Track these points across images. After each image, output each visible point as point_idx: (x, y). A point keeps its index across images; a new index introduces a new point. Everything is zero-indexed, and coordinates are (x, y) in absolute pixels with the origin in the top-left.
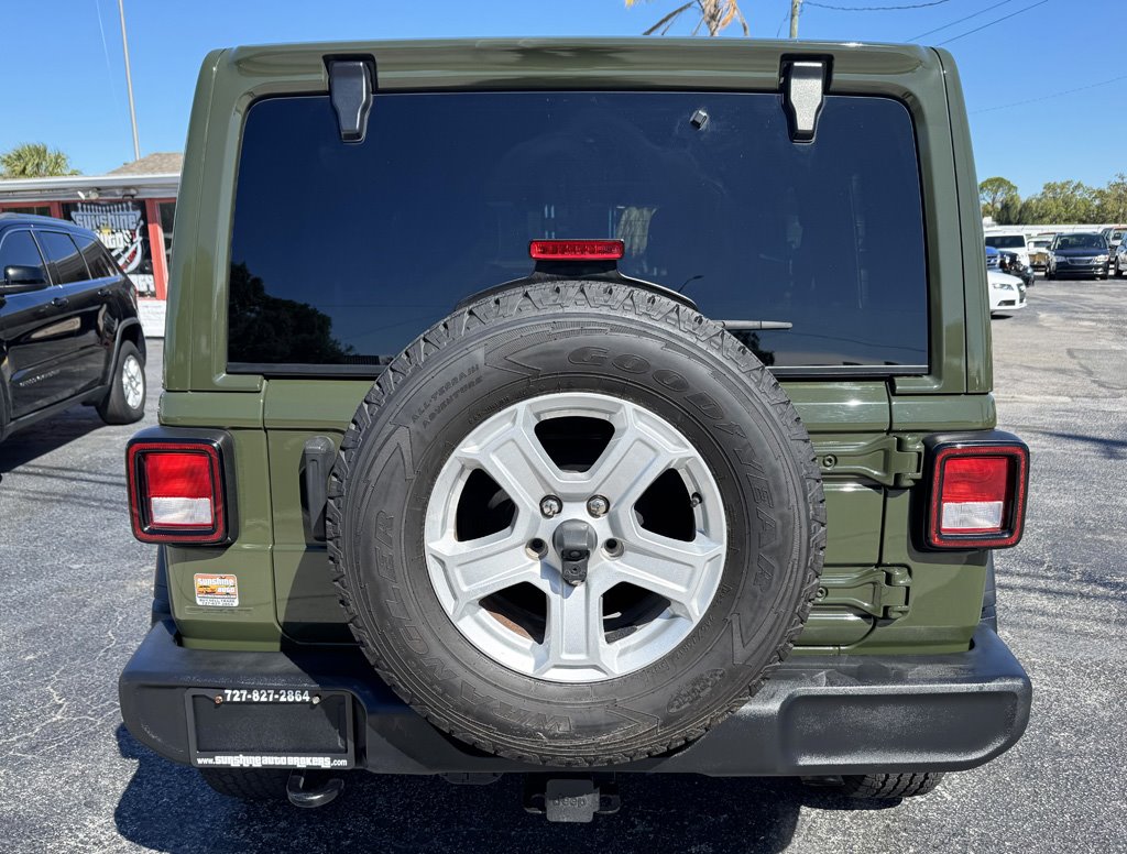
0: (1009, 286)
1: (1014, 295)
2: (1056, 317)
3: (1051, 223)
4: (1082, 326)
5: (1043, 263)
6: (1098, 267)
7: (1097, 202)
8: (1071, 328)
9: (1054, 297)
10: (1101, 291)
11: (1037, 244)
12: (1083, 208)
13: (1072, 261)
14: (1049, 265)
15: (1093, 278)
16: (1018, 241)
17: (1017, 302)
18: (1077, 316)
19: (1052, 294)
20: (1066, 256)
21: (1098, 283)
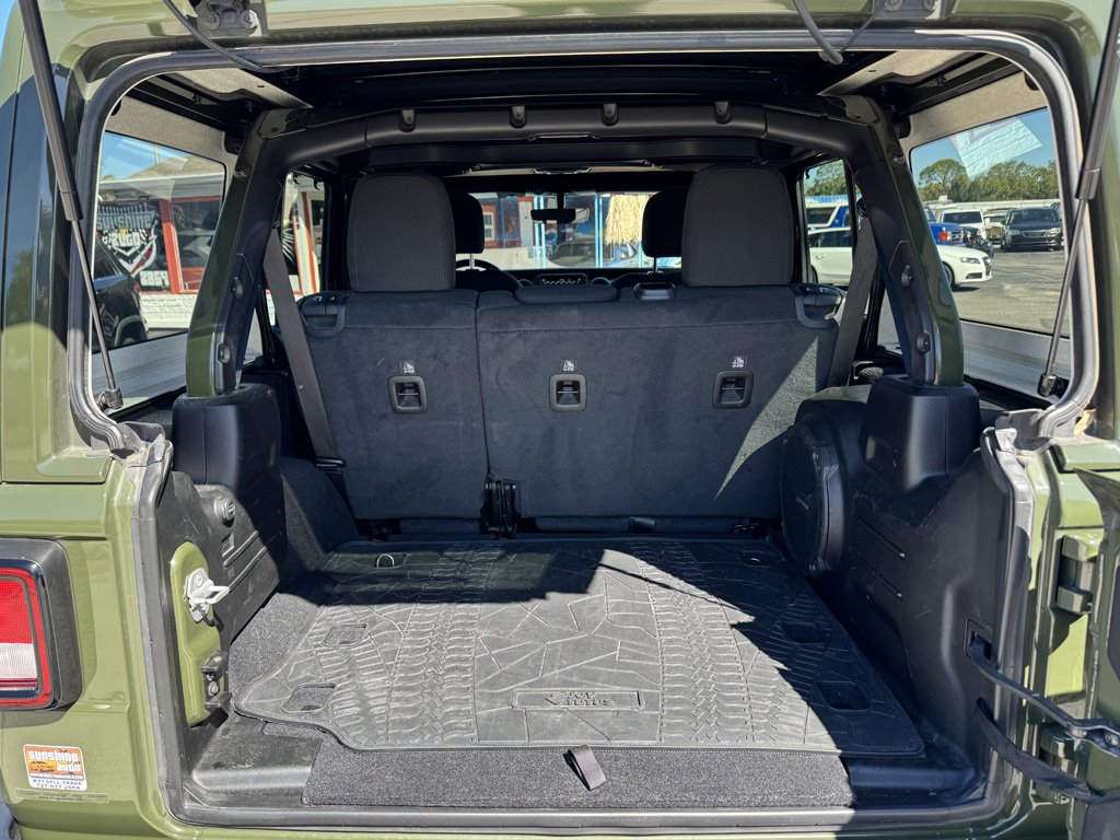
0: (976, 261)
1: (981, 268)
2: (1021, 288)
3: (997, 199)
4: (1048, 297)
5: (998, 236)
6: (1051, 239)
7: (1039, 179)
8: (1038, 299)
9: (1015, 268)
10: (1057, 261)
11: (992, 219)
12: (1026, 185)
13: (1027, 234)
14: (1004, 238)
15: (1047, 249)
16: (975, 217)
17: (984, 275)
18: (1041, 286)
19: (1011, 265)
20: (1021, 229)
21: (1052, 254)
